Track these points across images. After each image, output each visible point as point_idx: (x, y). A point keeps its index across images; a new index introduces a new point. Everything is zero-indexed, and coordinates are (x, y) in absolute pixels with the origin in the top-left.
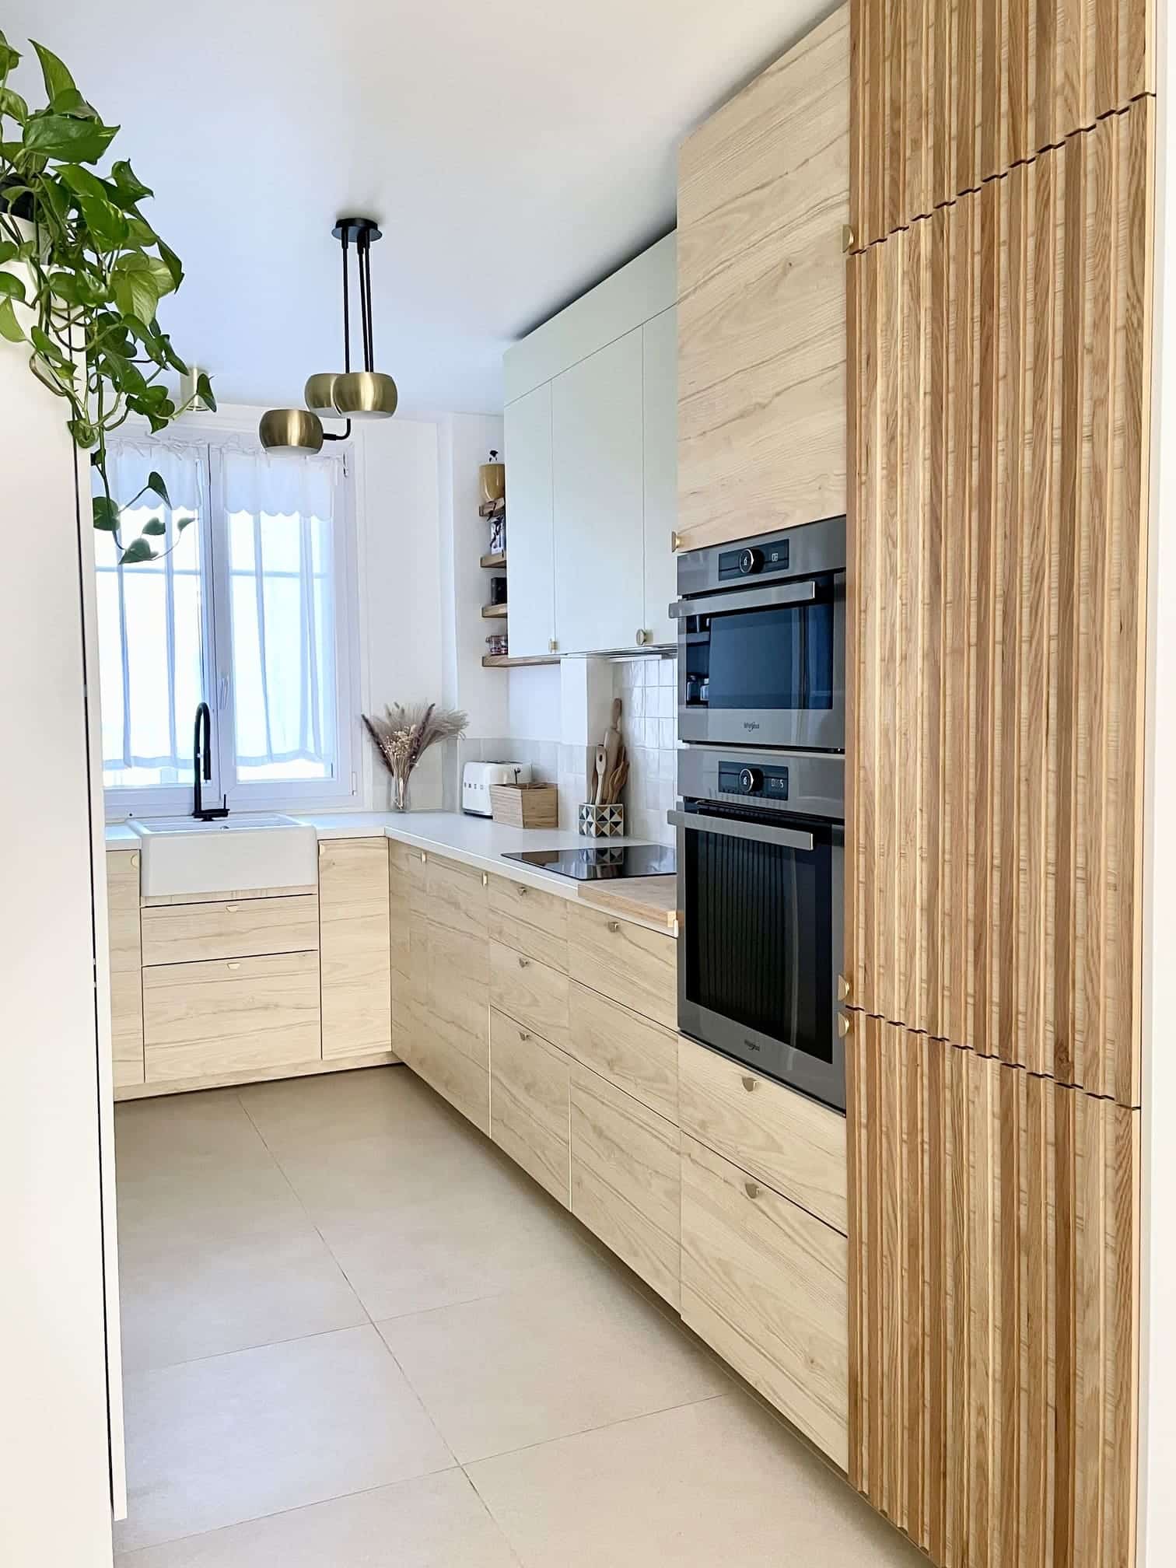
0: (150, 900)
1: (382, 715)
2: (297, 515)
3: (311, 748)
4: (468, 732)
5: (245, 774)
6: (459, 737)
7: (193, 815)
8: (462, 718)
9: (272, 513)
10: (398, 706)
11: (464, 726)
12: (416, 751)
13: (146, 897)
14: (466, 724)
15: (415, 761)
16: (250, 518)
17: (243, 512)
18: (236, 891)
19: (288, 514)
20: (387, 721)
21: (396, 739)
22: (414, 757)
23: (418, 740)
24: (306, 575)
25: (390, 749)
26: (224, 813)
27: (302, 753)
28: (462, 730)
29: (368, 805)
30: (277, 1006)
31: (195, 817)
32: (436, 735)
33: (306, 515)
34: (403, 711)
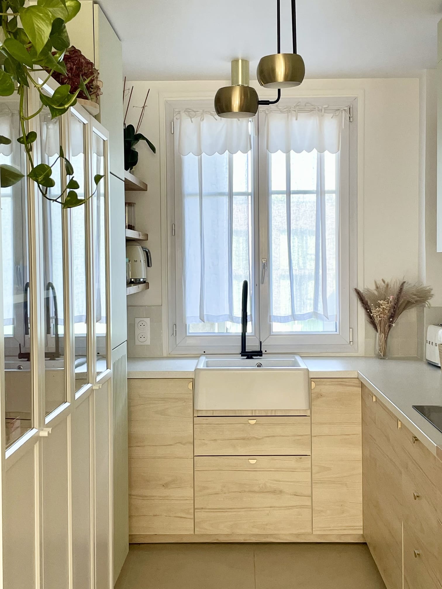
0: (200, 412)
1: (372, 287)
2: (315, 151)
3: (320, 310)
4: (433, 302)
5: (277, 327)
6: (426, 306)
7: (240, 354)
8: (429, 291)
9: (298, 151)
10: (384, 282)
11: (430, 298)
12: (393, 315)
13: (198, 410)
14: (432, 296)
15: (392, 322)
16: (284, 155)
17: (279, 151)
18: (255, 410)
19: (309, 150)
20: (376, 293)
21: (379, 305)
22: (391, 319)
23: (394, 307)
24: (321, 192)
25: (375, 313)
26: (259, 353)
27: (315, 314)
28: (428, 301)
29: (361, 351)
30: (281, 492)
31: (242, 356)
32: (408, 304)
33: (321, 151)
34: (387, 285)
